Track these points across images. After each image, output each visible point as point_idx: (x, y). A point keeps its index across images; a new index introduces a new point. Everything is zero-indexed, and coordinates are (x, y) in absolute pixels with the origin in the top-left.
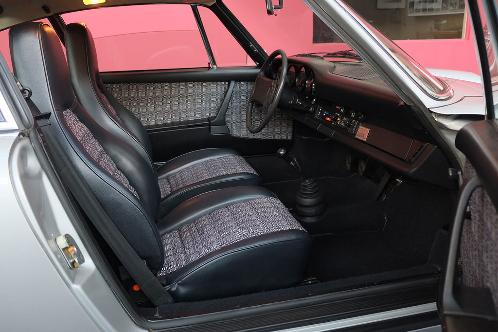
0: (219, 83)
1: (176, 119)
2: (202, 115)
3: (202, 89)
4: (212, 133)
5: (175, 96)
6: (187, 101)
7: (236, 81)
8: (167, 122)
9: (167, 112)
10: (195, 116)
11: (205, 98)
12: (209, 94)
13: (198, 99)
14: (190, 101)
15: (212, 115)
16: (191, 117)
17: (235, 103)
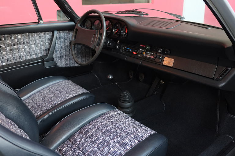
0: (46, 33)
1: (17, 60)
2: (36, 55)
3: (34, 38)
4: (45, 67)
5: (15, 44)
6: (24, 47)
7: (57, 30)
8: (10, 63)
9: (10, 56)
10: (31, 56)
11: (38, 44)
12: (40, 41)
13: (32, 45)
14: (27, 46)
15: (43, 55)
16: (28, 57)
17: (57, 45)
